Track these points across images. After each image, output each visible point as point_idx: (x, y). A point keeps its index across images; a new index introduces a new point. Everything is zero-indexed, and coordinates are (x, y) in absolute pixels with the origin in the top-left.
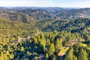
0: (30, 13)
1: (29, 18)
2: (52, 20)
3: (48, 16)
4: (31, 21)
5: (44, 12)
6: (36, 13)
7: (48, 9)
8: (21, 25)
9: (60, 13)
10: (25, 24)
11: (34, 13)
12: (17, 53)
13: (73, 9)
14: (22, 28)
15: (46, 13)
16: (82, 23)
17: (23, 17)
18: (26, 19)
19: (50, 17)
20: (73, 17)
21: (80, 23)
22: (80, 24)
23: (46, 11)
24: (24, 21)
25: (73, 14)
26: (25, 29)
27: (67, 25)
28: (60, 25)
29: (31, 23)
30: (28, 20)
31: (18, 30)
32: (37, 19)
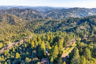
0: (17, 14)
1: (17, 19)
2: (43, 21)
3: (39, 17)
4: (20, 23)
5: (34, 12)
6: (24, 13)
7: (38, 9)
8: (8, 28)
9: (51, 12)
10: (13, 26)
11: (22, 13)
12: (11, 61)
13: (64, 9)
14: (10, 31)
15: (36, 12)
16: (74, 22)
17: (9, 18)
18: (13, 20)
19: (41, 17)
20: (64, 17)
21: (72, 22)
22: (72, 24)
23: (36, 11)
24: (11, 23)
25: (64, 14)
26: (14, 32)
27: (60, 25)
28: (53, 26)
29: (20, 24)
30: (16, 22)
31: (5, 34)
32: (26, 19)
